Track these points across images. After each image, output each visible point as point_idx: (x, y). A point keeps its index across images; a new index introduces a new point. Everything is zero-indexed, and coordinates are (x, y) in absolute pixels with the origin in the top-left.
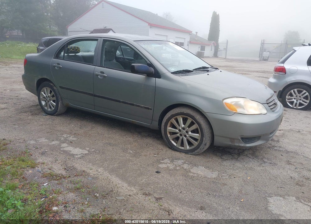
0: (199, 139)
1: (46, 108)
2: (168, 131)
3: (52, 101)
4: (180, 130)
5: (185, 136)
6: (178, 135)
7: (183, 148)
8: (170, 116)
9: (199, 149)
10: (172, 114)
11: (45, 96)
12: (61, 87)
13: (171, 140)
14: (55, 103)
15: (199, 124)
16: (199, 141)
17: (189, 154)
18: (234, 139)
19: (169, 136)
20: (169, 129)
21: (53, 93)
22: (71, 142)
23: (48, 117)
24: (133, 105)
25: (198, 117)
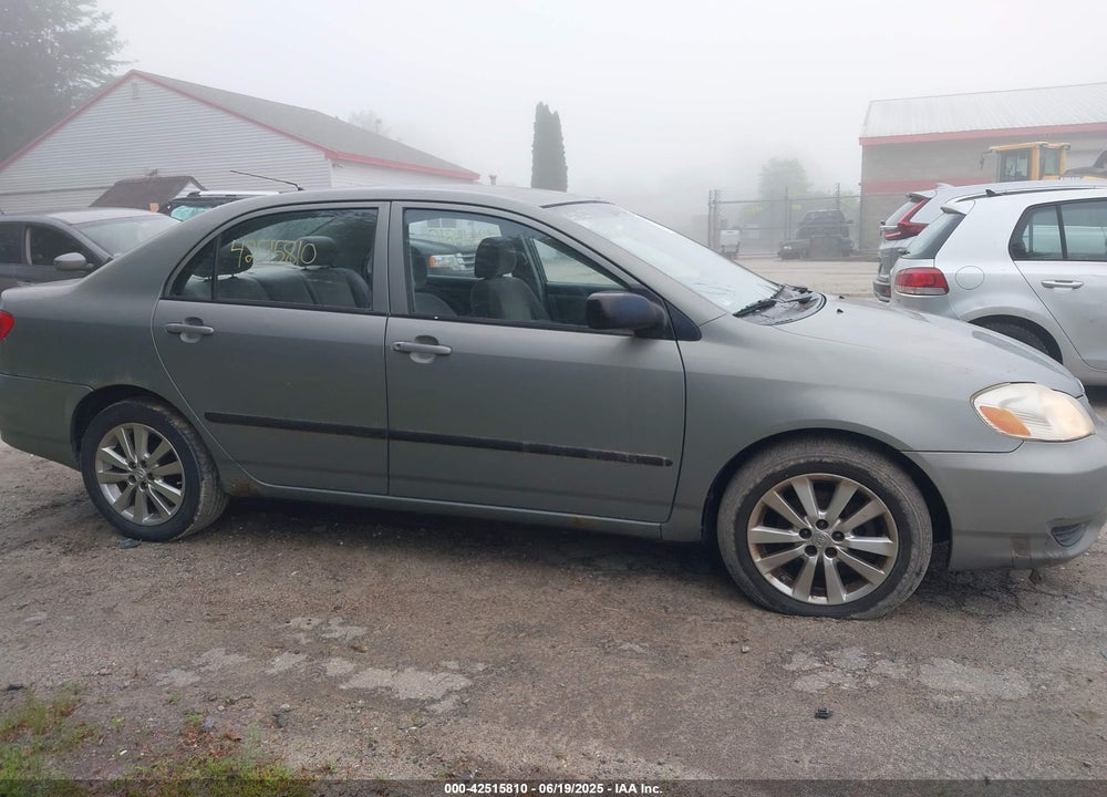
0: (893, 554)
1: (128, 514)
2: (752, 541)
3: (159, 482)
4: (805, 533)
5: (831, 552)
6: (800, 550)
7: (822, 600)
8: (758, 481)
9: (895, 592)
10: (770, 471)
11: (124, 462)
12: (210, 417)
13: (768, 577)
14: (179, 487)
15: (890, 500)
16: (891, 564)
17: (852, 619)
18: (1027, 537)
19: (757, 560)
20: (758, 532)
21: (167, 445)
22: (355, 649)
23: (149, 551)
24: (583, 454)
25: (885, 473)
